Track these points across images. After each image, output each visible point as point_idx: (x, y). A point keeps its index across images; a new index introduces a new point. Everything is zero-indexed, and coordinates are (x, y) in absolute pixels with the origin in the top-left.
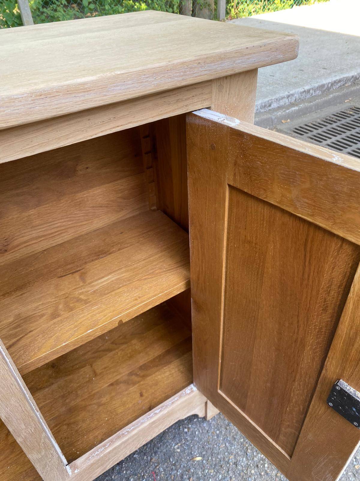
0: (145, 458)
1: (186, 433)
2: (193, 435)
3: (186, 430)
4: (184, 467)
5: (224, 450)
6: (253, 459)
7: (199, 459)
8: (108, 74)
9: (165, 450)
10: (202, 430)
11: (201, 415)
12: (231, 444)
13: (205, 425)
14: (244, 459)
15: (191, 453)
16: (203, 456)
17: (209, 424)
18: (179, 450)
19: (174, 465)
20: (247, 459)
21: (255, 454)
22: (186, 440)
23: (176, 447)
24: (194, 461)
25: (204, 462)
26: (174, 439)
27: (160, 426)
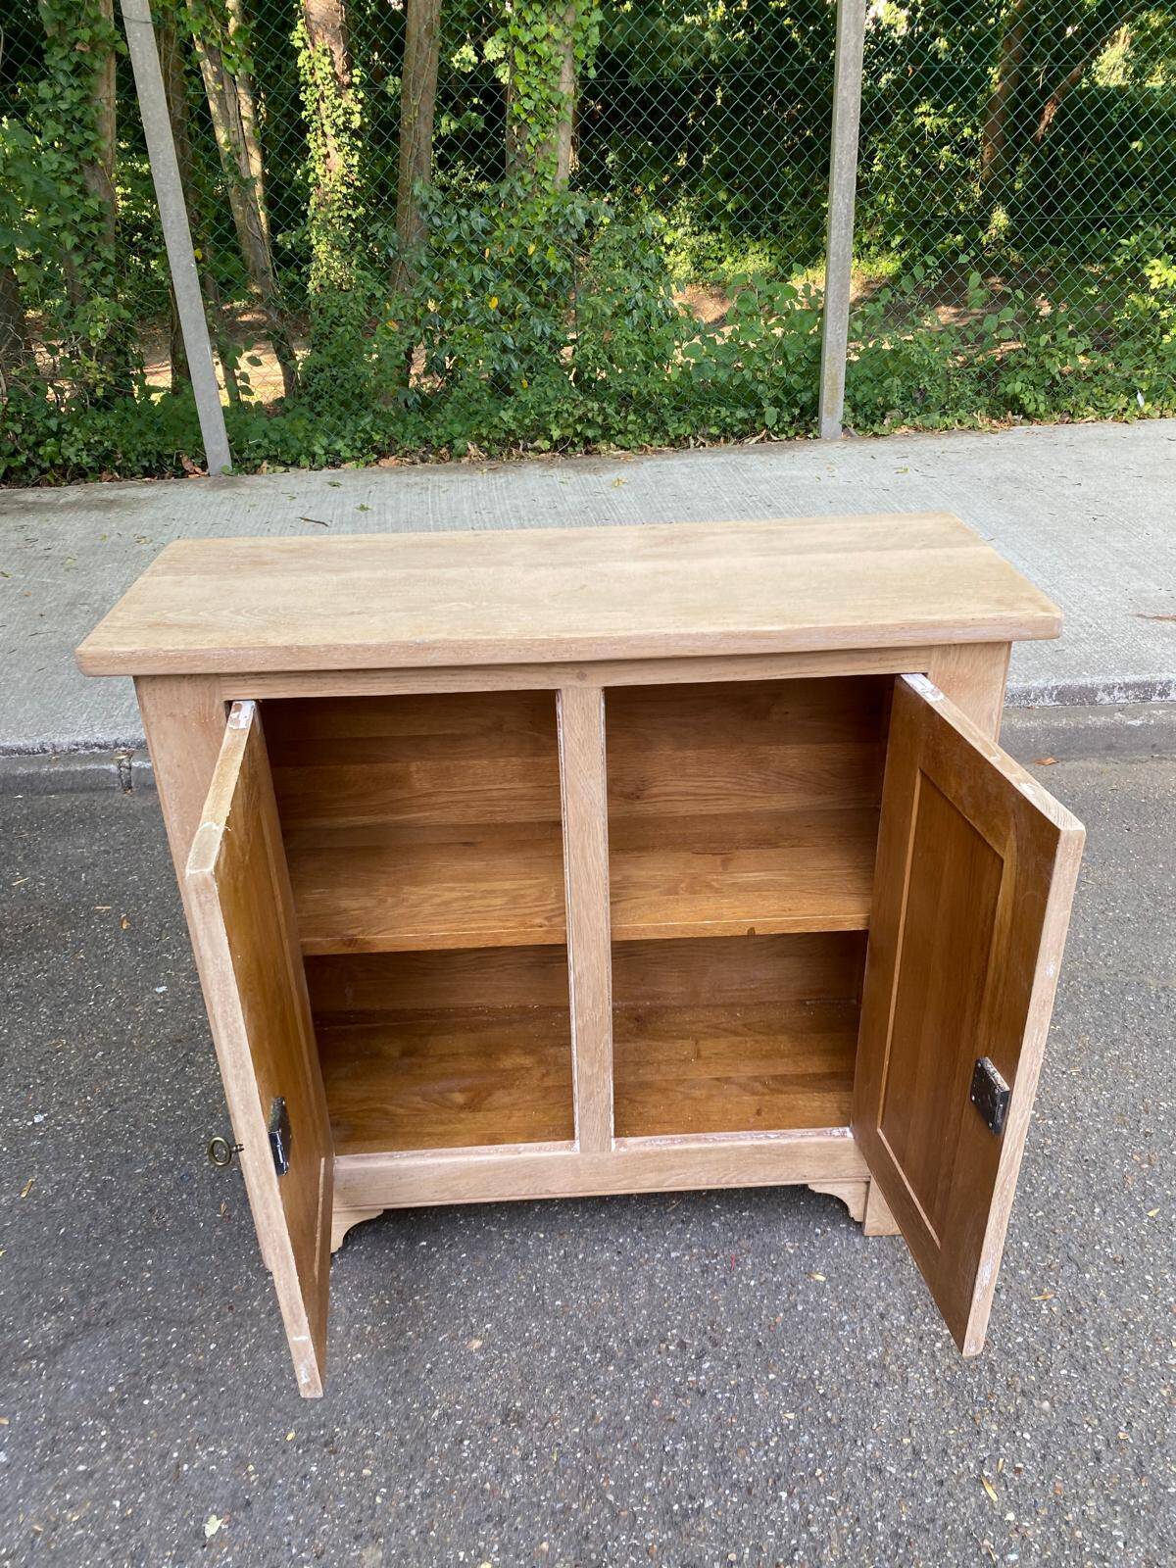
0: (730, 1234)
1: (817, 1235)
2: (829, 1242)
3: (818, 1231)
4: (789, 1276)
5: (872, 1289)
6: (918, 1326)
7: (820, 1278)
9: (767, 1240)
10: (848, 1244)
11: (855, 1212)
12: (891, 1287)
13: (857, 1240)
14: (903, 1318)
15: (811, 1266)
16: (830, 1279)
17: (866, 1244)
18: (792, 1251)
20: (908, 1320)
22: (811, 1243)
23: (789, 1244)
24: (810, 1276)
25: (828, 1286)
26: (791, 1233)
27: (769, 1167)
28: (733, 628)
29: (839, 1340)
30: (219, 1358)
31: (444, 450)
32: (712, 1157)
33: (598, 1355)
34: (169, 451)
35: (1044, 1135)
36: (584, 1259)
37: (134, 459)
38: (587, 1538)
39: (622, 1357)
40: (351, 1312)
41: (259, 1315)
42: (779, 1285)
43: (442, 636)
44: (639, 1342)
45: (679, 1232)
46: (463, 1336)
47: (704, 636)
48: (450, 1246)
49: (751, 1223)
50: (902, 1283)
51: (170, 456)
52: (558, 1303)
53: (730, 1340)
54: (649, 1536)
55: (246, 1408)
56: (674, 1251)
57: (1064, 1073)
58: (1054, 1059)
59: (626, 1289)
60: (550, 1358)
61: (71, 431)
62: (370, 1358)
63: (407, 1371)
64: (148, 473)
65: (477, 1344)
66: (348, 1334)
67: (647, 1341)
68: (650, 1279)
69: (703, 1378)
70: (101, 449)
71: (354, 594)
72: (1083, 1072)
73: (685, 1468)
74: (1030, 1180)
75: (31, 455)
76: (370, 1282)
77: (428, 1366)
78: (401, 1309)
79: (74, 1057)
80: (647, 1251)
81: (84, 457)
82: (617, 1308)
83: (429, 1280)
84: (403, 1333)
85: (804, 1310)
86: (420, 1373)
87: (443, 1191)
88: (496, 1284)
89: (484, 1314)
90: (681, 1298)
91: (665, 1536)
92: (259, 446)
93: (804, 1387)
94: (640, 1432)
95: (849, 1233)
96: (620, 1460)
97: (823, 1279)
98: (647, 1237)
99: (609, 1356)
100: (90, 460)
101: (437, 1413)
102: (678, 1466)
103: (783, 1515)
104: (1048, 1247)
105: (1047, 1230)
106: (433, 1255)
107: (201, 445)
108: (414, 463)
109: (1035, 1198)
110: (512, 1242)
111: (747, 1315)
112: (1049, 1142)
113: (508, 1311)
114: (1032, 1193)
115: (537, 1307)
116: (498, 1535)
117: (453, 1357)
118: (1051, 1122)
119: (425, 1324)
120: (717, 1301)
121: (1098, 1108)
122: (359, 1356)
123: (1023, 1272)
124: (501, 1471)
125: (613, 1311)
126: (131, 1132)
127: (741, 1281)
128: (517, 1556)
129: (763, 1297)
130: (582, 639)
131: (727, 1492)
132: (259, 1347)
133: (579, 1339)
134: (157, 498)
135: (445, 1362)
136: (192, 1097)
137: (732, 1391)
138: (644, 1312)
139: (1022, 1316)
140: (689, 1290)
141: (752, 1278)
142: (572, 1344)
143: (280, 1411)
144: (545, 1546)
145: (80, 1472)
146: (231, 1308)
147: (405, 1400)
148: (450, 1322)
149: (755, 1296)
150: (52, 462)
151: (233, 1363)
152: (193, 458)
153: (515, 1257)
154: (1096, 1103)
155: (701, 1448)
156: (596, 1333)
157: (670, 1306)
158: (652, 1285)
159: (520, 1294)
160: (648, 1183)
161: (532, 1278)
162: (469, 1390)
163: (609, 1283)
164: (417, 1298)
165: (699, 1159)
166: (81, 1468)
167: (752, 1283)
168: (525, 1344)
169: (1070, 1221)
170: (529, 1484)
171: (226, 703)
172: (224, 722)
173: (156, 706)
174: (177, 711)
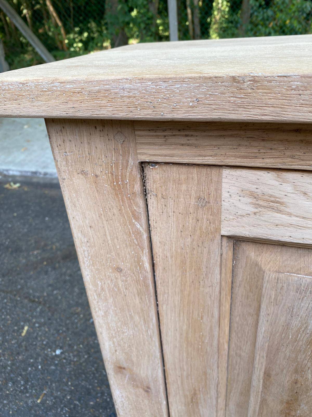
171: (143, 165)
172: (138, 187)
173: (67, 161)
174: (88, 169)
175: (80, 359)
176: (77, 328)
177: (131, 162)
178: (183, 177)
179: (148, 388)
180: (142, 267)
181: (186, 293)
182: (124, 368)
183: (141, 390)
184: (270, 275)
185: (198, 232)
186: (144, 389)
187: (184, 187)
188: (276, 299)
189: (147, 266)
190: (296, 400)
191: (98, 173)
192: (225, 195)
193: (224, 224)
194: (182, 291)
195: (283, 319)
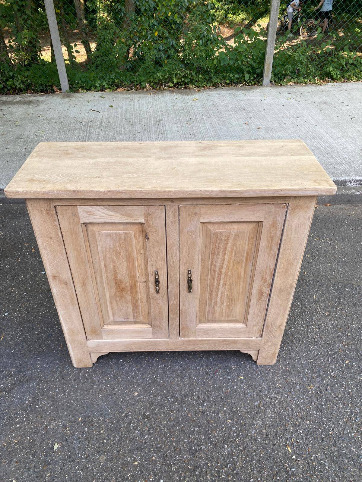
0: (215, 362)
1: (242, 364)
2: (245, 366)
3: (242, 362)
4: (232, 377)
5: (257, 382)
6: (271, 395)
7: (242, 378)
8: (245, 189)
9: (226, 365)
10: (251, 367)
11: (254, 358)
12: (263, 381)
13: (254, 366)
14: (266, 392)
15: (239, 374)
16: (245, 378)
17: (257, 368)
18: (234, 369)
19: (228, 373)
20: (268, 393)
21: (274, 393)
22: (240, 366)
23: (233, 366)
24: (239, 377)
25: (244, 380)
26: (234, 363)
27: (228, 345)
28: (224, 189)
29: (246, 398)
30: (59, 394)
31: (138, 86)
32: (211, 342)
33: (173, 399)
34: (49, 84)
35: (315, 334)
36: (170, 368)
37: (38, 86)
38: (166, 456)
39: (180, 400)
40: (99, 381)
41: (71, 381)
42: (229, 380)
43: (125, 188)
44: (185, 396)
45: (200, 361)
46: (132, 391)
47: (213, 191)
48: (130, 362)
49: (222, 359)
50: (267, 381)
51: (49, 86)
52: (161, 382)
53: (213, 396)
54: (185, 457)
55: (67, 410)
56: (198, 367)
57: (323, 314)
58: (321, 309)
59: (182, 378)
60: (158, 399)
61: (17, 76)
62: (104, 396)
63: (115, 401)
64: (42, 91)
65: (136, 394)
66: (98, 388)
67: (188, 396)
68: (190, 375)
69: (204, 408)
70: (27, 83)
71: (97, 169)
72: (330, 314)
73: (197, 436)
74: (310, 349)
75: (4, 84)
76: (105, 372)
77: (121, 400)
78: (114, 381)
79: (17, 294)
80: (190, 366)
81: (22, 85)
82: (179, 384)
83: (123, 372)
84: (114, 389)
85: (236, 388)
86: (119, 402)
87: (127, 348)
88: (143, 374)
89: (139, 384)
90: (199, 382)
91: (190, 457)
92: (78, 83)
93: (235, 413)
94: (184, 424)
95: (252, 364)
96: (178, 432)
97: (243, 378)
98: (190, 362)
99: (176, 400)
100: (23, 86)
101: (123, 415)
102: (195, 435)
103: (225, 453)
104: (313, 371)
105: (314, 366)
106: (124, 364)
107: (59, 82)
108: (128, 90)
109: (311, 355)
110: (148, 361)
111: (219, 389)
112: (317, 336)
113: (146, 383)
114: (310, 353)
115: (155, 382)
116: (140, 454)
117: (129, 397)
118: (318, 330)
119: (121, 387)
120: (210, 383)
121: (333, 326)
122: (101, 395)
123: (305, 379)
124: (142, 434)
125: (178, 385)
126: (34, 320)
127: (218, 377)
128: (145, 461)
129: (224, 383)
130: (172, 191)
131: (209, 444)
132: (71, 391)
133: (167, 394)
134: (45, 101)
135: (126, 399)
136: (53, 309)
137: (212, 413)
138: (187, 386)
139: (303, 393)
140: (201, 379)
141: (221, 377)
142: (165, 395)
143: (77, 411)
144: (154, 458)
145: (17, 427)
146: (63, 378)
147: (114, 410)
148: (129, 386)
149: (222, 383)
150: (11, 87)
151: (63, 396)
152: (57, 87)
153: (149, 366)
154: (333, 324)
155: (202, 430)
156: (172, 392)
157: (195, 384)
158: (190, 377)
159: (150, 378)
160: (190, 348)
161: (154, 374)
162: (133, 408)
163: (177, 376)
164: (119, 378)
165: (206, 342)
166: (18, 426)
167: (221, 378)
168: (151, 395)
169: (321, 363)
170: (150, 439)
171: (55, 206)
172: (54, 212)
173: (32, 207)
174: (39, 208)
175: (22, 314)
176: (15, 300)
177: (52, 206)
178: (67, 209)
179: (67, 283)
180: (58, 236)
181: (74, 242)
182: (56, 277)
183: (64, 285)
184: (97, 233)
185: (74, 223)
186: (65, 284)
187: (68, 211)
188: (100, 239)
189: (60, 235)
190: (116, 273)
191: (42, 209)
192: (79, 212)
193: (81, 220)
194: (73, 242)
195: (104, 246)
